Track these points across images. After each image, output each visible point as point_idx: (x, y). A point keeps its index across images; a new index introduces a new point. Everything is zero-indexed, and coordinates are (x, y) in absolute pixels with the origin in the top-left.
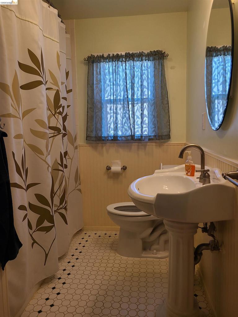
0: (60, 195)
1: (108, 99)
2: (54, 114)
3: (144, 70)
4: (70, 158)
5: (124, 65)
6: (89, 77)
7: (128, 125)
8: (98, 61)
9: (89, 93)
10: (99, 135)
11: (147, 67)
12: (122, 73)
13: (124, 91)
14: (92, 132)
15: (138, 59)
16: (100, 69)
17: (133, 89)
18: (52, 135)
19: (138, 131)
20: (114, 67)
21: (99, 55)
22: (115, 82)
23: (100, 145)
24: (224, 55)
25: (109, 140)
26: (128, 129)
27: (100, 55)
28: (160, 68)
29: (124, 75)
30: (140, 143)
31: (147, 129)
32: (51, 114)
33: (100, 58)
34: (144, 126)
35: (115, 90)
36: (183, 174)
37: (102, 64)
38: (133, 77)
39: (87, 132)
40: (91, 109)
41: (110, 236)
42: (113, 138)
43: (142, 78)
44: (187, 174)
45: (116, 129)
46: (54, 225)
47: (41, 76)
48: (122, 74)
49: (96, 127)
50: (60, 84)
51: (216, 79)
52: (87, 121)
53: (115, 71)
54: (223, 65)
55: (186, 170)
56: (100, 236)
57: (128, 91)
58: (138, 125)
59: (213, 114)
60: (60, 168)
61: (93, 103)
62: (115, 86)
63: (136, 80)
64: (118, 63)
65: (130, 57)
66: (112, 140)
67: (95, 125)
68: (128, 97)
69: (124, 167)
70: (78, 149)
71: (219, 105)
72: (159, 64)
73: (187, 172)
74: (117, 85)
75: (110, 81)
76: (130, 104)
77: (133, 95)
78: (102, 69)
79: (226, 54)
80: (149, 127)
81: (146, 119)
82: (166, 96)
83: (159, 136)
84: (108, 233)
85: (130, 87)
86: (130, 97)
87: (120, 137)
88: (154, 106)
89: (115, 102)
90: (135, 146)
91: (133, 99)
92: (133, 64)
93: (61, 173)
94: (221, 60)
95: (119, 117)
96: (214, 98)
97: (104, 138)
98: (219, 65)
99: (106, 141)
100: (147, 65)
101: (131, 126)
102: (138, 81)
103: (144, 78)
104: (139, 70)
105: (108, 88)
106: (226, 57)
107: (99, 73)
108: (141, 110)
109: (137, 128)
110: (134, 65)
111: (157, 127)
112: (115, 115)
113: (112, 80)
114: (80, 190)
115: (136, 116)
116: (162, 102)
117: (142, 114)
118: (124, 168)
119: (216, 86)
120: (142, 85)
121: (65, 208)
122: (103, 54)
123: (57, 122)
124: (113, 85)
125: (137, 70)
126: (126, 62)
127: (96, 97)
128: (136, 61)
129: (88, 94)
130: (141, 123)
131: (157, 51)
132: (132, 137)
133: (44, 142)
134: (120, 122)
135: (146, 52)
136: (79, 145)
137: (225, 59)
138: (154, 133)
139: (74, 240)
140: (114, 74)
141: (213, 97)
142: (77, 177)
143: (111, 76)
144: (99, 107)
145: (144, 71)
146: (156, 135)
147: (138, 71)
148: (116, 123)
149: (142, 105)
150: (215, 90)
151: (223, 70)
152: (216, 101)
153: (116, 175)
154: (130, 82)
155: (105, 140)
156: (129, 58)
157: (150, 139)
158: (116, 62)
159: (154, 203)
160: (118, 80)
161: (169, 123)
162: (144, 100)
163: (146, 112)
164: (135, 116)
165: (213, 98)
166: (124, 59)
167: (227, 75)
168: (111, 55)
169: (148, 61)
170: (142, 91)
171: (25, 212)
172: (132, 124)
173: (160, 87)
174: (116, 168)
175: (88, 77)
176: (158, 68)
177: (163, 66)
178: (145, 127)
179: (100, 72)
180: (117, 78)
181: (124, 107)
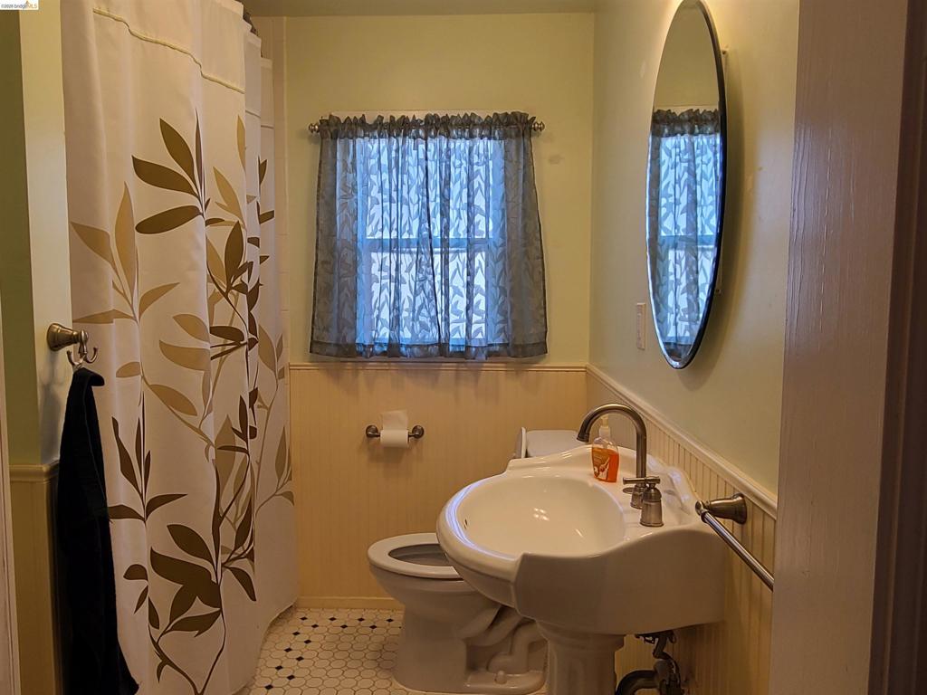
0: (236, 520)
1: (375, 239)
2: (225, 291)
3: (477, 164)
4: (265, 407)
5: (422, 147)
6: (322, 175)
7: (429, 313)
8: (350, 135)
9: (321, 222)
10: (349, 340)
11: (486, 157)
12: (416, 168)
13: (420, 219)
14: (328, 331)
15: (460, 133)
16: (354, 156)
17: (444, 214)
18: (219, 350)
19: (457, 329)
20: (393, 154)
21: (352, 118)
22: (394, 194)
23: (349, 366)
24: (692, 133)
25: (377, 355)
26: (429, 324)
27: (355, 117)
28: (522, 160)
29: (422, 175)
30: (463, 365)
31: (483, 325)
32: (217, 290)
33: (353, 126)
34: (475, 318)
35: (394, 216)
36: (585, 472)
37: (359, 141)
38: (446, 183)
39: (313, 329)
40: (325, 266)
41: (373, 627)
42: (385, 349)
43: (470, 187)
44: (597, 475)
45: (395, 323)
46: (221, 611)
47: (195, 194)
48: (415, 173)
49: (339, 317)
50: (243, 205)
51: (671, 196)
52: (315, 299)
53: (397, 163)
54: (689, 161)
55: (594, 465)
56: (344, 627)
57: (432, 220)
58: (458, 313)
59: (662, 290)
60: (239, 442)
61: (332, 250)
62: (394, 205)
63: (455, 189)
64: (404, 142)
65: (438, 126)
66: (384, 353)
67: (336, 311)
68: (430, 237)
69: (415, 428)
70: (287, 376)
71: (678, 266)
72: (518, 150)
73: (596, 470)
74: (402, 201)
75: (381, 190)
76: (437, 253)
77: (445, 230)
78: (359, 157)
79: (697, 131)
80: (490, 320)
81: (480, 300)
82: (538, 235)
83: (516, 347)
84: (369, 616)
85: (438, 209)
86: (436, 233)
87: (408, 346)
88: (504, 264)
89: (394, 246)
90: (447, 370)
91: (445, 243)
92: (445, 146)
93: (240, 456)
94: (683, 147)
95: (406, 291)
96: (665, 247)
97: (360, 349)
98: (678, 160)
99: (366, 357)
100: (486, 150)
101: (439, 316)
102: (460, 193)
103: (476, 186)
104: (464, 162)
105: (376, 210)
106: (695, 138)
107: (350, 166)
108: (468, 274)
109: (456, 322)
110: (448, 149)
111: (510, 321)
112: (393, 284)
113: (387, 186)
114: (289, 496)
115: (454, 287)
116: (526, 253)
117: (469, 285)
118: (417, 434)
119: (671, 215)
120: (470, 205)
121: (251, 556)
122: (363, 115)
123: (233, 314)
124: (391, 202)
125: (458, 163)
126: (426, 139)
127: (342, 234)
128: (454, 138)
129: (318, 224)
130: (468, 308)
131: (512, 113)
132: (442, 347)
133: (198, 376)
134: (406, 305)
135: (483, 114)
136: (290, 366)
137: (693, 144)
138: (502, 335)
139: (271, 637)
140: (394, 171)
141: (664, 242)
142: (283, 459)
143: (385, 176)
144: (349, 261)
145: (476, 168)
146: (507, 342)
147: (461, 164)
148: (396, 309)
149: (470, 260)
150: (667, 224)
151: (689, 174)
152: (671, 254)
153: (394, 454)
154: (438, 192)
155: (364, 353)
156: (437, 129)
157: (492, 354)
158: (400, 140)
159: (513, 578)
160: (405, 188)
161: (542, 312)
162: (477, 246)
163: (480, 280)
164: (451, 288)
165: (661, 246)
166: (421, 132)
167: (698, 187)
168: (386, 120)
169: (489, 139)
170: (470, 220)
171: (142, 584)
172: (442, 310)
173: (521, 210)
174: (394, 433)
175: (319, 177)
176: (515, 159)
177: (530, 155)
178: (477, 322)
179: (354, 164)
180: (403, 183)
181: (418, 263)
